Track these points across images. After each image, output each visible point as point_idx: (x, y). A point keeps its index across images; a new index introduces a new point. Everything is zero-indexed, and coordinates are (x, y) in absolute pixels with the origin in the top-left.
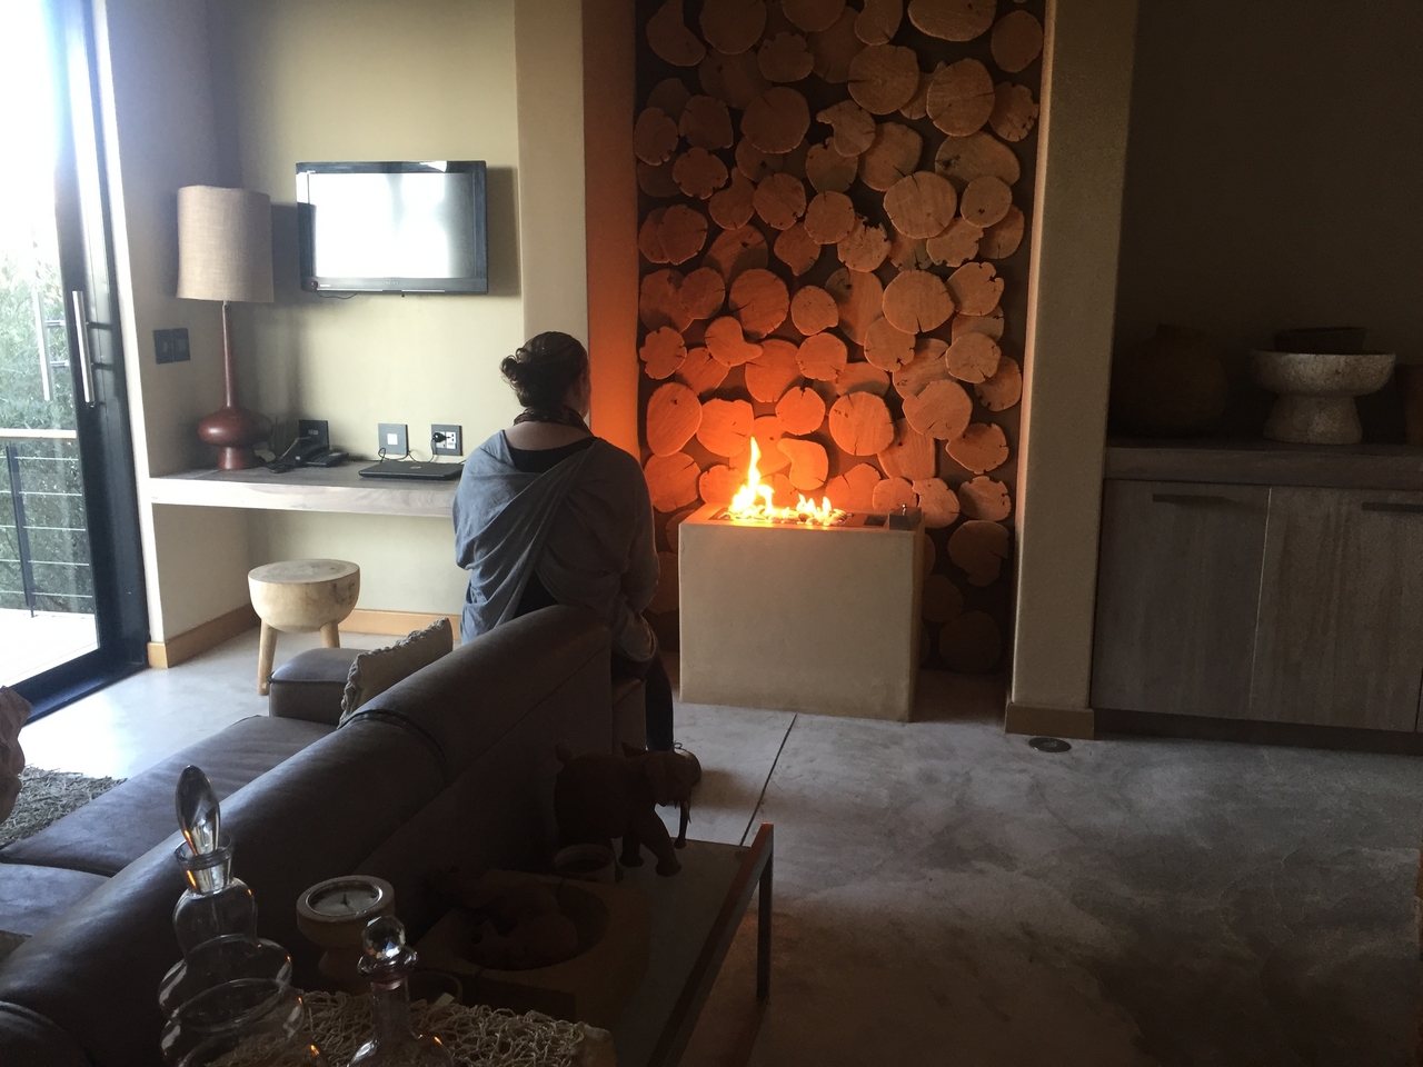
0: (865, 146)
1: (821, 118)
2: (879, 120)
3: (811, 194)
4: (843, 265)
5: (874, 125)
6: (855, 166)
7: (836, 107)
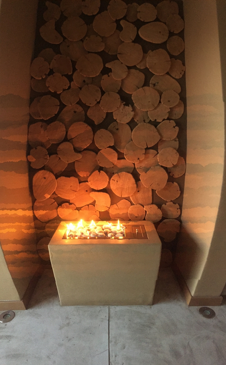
0: (124, 76)
1: (108, 65)
2: (129, 68)
3: (103, 93)
4: (115, 120)
5: (127, 69)
6: (120, 84)
7: (113, 62)
